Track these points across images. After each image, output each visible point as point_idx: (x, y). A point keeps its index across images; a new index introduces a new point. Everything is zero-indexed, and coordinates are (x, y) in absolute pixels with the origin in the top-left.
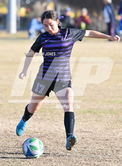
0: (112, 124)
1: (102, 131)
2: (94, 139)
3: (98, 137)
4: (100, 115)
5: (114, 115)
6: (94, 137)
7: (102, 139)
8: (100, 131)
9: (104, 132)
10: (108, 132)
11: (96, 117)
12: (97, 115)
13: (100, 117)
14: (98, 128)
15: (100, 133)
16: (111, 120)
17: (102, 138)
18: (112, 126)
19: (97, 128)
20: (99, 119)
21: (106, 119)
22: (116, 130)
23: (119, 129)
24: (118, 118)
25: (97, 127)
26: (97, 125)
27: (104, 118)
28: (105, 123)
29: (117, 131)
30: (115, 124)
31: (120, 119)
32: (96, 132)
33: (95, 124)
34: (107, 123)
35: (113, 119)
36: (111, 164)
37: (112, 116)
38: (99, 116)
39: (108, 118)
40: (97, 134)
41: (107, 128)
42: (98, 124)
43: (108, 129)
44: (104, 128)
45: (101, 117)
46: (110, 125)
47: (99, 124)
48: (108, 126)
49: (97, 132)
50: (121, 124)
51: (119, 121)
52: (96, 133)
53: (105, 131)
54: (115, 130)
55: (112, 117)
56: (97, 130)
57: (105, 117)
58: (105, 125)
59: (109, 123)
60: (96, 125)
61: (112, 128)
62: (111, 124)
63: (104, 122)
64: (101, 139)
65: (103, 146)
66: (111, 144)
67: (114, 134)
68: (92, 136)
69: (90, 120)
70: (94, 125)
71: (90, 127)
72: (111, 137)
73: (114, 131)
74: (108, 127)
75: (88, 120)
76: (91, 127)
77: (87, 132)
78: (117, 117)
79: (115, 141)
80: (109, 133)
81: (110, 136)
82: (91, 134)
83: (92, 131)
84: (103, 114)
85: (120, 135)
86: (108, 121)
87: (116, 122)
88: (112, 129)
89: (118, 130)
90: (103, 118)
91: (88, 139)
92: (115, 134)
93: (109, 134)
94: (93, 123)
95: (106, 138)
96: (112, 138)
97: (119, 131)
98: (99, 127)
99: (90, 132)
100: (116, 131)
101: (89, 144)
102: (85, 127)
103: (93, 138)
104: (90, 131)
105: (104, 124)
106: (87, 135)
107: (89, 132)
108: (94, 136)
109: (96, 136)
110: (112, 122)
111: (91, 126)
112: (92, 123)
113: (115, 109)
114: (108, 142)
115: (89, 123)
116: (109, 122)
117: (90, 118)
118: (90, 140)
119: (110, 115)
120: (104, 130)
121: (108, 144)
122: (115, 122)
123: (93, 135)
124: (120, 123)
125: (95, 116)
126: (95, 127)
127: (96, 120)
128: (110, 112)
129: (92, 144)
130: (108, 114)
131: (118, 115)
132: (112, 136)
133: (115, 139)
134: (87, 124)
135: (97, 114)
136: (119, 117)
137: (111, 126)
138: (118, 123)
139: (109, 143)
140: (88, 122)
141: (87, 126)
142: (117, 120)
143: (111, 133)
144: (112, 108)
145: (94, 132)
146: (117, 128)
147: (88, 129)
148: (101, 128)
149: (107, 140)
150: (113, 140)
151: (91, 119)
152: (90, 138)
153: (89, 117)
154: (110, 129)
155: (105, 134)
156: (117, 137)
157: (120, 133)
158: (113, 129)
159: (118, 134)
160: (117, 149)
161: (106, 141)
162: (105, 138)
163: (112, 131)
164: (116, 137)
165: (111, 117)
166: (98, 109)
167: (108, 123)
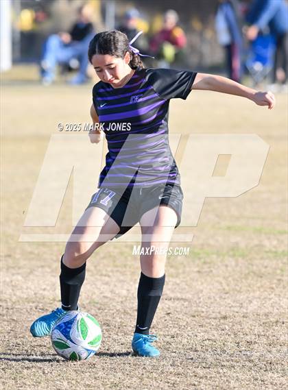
0: (237, 281)
1: (214, 297)
2: (194, 316)
3: (203, 310)
4: (208, 260)
5: (240, 259)
6: (195, 312)
7: (214, 315)
8: (209, 298)
9: (218, 299)
10: (226, 300)
11: (198, 266)
12: (202, 260)
13: (208, 265)
14: (204, 290)
15: (209, 301)
16: (234, 271)
17: (213, 312)
18: (236, 285)
19: (202, 291)
20: (206, 268)
21: (224, 268)
22: (246, 295)
23: (254, 291)
24: (250, 266)
25: (201, 288)
26: (202, 283)
27: (219, 267)
28: (221, 279)
29: (248, 297)
30: (243, 280)
31: (255, 268)
32: (200, 298)
33: (197, 280)
34: (224, 278)
35: (238, 269)
36: (235, 375)
37: (237, 261)
38: (205, 263)
39: (227, 266)
40: (200, 305)
41: (224, 289)
42: (203, 280)
43: (227, 293)
44: (219, 290)
45: (210, 263)
46: (232, 282)
47: (206, 280)
48: (228, 285)
49: (202, 299)
50: (257, 281)
51: (252, 274)
52: (200, 302)
53: (221, 297)
54: (244, 295)
55: (237, 265)
56: (201, 295)
57: (219, 264)
58: (221, 283)
59: (230, 279)
60: (200, 283)
61: (236, 290)
62: (234, 280)
63: (218, 276)
64: (210, 316)
65: (215, 332)
66: (234, 328)
67: (242, 304)
68: (189, 309)
69: (184, 272)
70: (194, 284)
71: (185, 289)
72: (234, 311)
73: (242, 297)
74: (227, 288)
75: (181, 271)
76: (186, 287)
77: (178, 299)
78: (249, 264)
79: (245, 319)
80: (229, 301)
81: (232, 309)
82: (186, 304)
83: (190, 296)
84: (215, 256)
85: (256, 307)
86: (227, 275)
87: (245, 275)
88: (236, 292)
89: (252, 294)
90: (216, 267)
91: (180, 316)
92: (245, 305)
93: (229, 304)
94: (192, 279)
95: (223, 313)
96: (237, 314)
97: (254, 298)
98: (206, 288)
99: (185, 300)
100: (245, 297)
101: (183, 327)
102: (174, 287)
103: (192, 313)
104: (184, 297)
105: (217, 282)
106: (178, 306)
107: (182, 299)
108: (194, 309)
109: (199, 309)
110: (236, 277)
111: (187, 285)
112: (188, 278)
113: (242, 245)
114: (226, 321)
115: (182, 279)
116: (230, 276)
117: (185, 266)
118: (184, 317)
119: (231, 259)
120: (217, 294)
121: (227, 327)
122: (243, 275)
123: (191, 306)
124: (255, 278)
125: (197, 262)
126: (197, 287)
127: (199, 272)
128: (231, 253)
129: (189, 328)
130: (226, 257)
131: (250, 259)
132: (236, 309)
133: (243, 317)
134: (178, 282)
135: (200, 259)
136: (252, 265)
137: (233, 286)
138: (250, 278)
139: (228, 325)
140: (181, 276)
141: (178, 284)
142: (247, 272)
143: (234, 302)
144: (237, 243)
145: (195, 299)
146: (248, 291)
147: (180, 292)
148: (210, 289)
149: (225, 318)
150: (238, 319)
151: (187, 269)
152: (186, 314)
153: (182, 264)
154: (231, 292)
155: (220, 305)
156: (248, 311)
157: (255, 302)
158: (239, 292)
159: (252, 304)
160: (248, 338)
161: (222, 321)
162: (219, 313)
163: (238, 297)
164: (245, 311)
165: (233, 263)
166: (202, 245)
167: (228, 277)
